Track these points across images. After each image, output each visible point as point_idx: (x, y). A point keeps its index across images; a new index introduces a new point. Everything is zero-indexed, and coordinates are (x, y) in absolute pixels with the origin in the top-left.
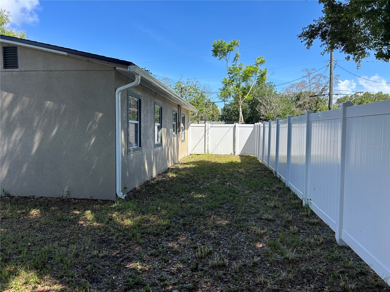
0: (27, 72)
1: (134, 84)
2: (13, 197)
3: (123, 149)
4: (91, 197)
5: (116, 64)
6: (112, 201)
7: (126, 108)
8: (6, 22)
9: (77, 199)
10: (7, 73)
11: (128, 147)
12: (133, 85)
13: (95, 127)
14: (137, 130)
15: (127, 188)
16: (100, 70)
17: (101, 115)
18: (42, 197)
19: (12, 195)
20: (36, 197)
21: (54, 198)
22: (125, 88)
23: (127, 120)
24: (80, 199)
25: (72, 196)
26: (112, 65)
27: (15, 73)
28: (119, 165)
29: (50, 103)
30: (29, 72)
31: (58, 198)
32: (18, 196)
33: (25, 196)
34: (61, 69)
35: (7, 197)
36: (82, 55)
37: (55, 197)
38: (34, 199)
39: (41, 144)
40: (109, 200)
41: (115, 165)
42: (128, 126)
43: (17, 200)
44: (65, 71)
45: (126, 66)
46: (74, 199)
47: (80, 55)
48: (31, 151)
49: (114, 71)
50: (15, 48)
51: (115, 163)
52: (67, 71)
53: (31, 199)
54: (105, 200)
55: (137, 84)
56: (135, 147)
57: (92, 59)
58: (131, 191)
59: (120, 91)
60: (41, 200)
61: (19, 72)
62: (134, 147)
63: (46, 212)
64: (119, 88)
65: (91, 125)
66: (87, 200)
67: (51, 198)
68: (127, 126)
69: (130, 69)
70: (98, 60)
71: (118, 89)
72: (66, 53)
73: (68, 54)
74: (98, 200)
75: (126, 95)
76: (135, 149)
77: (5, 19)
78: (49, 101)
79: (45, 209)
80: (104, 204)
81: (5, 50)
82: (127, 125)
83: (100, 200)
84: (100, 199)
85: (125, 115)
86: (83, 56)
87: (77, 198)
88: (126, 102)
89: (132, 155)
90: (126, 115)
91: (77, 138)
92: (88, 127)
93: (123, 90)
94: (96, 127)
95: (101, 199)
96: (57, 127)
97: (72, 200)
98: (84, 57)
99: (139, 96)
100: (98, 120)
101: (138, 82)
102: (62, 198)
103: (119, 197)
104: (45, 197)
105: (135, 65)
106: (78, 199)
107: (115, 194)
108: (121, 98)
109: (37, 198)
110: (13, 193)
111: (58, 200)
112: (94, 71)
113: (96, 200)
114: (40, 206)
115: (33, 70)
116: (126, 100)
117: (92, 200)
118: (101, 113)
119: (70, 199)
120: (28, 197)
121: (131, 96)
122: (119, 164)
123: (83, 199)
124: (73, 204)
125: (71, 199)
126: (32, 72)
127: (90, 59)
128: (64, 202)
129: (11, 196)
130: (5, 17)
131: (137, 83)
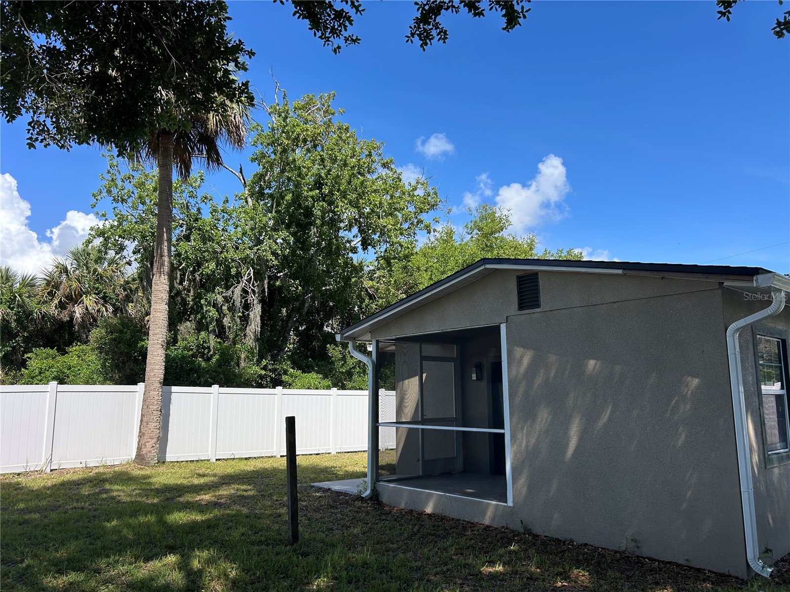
0: (554, 312)
1: (770, 313)
2: (538, 536)
3: (756, 458)
4: (687, 560)
5: (724, 277)
6: (737, 578)
7: (753, 363)
8: (506, 226)
9: (655, 560)
10: (524, 317)
11: (766, 452)
12: (767, 314)
13: (686, 408)
14: (783, 410)
15: (771, 551)
16: (689, 291)
17: (695, 382)
18: (586, 545)
19: (535, 533)
20: (575, 543)
21: (608, 550)
22: (748, 323)
23: (756, 389)
24: (663, 562)
25: (646, 552)
26: (714, 280)
27: (535, 315)
28: (749, 495)
29: (596, 365)
30: (557, 311)
31: (616, 552)
32: (545, 536)
33: (557, 536)
34: (612, 300)
35: (527, 536)
36: (650, 270)
37: (610, 548)
38: (572, 545)
39: (581, 440)
40: (730, 576)
41: (739, 494)
42: (761, 403)
43: (544, 543)
44: (620, 303)
45: (747, 278)
46: (650, 559)
47: (647, 270)
48: (563, 452)
49: (720, 290)
50: (535, 275)
51: (739, 490)
52: (622, 303)
53: (568, 544)
54: (721, 575)
55: (777, 310)
56: (782, 451)
57: (671, 274)
58: (783, 560)
59: (738, 329)
60: (586, 550)
61: (542, 314)
62: (778, 451)
63: (600, 579)
64: (734, 324)
65: (677, 402)
66: (678, 565)
67: (603, 549)
68: (759, 404)
69: (760, 281)
70: (683, 273)
71: (732, 325)
72: (620, 272)
73: (624, 272)
74: (703, 570)
75: (751, 334)
76: (782, 456)
77: (504, 221)
78: (592, 359)
79: (597, 572)
80: (721, 583)
81: (520, 281)
82: (757, 401)
83: (709, 571)
84: (708, 569)
85: (750, 379)
86: (653, 271)
87: (656, 558)
88: (752, 349)
89: (776, 471)
90: (753, 379)
91: (648, 429)
92: (670, 408)
93: (743, 327)
94: (688, 407)
95: (711, 569)
96: (610, 407)
97: (646, 560)
98: (655, 273)
99: (780, 332)
100: (690, 392)
101: (780, 305)
102: (624, 552)
103: (756, 571)
104: (592, 546)
105: (770, 272)
106: (659, 561)
107: (745, 562)
108: (739, 342)
109: (578, 546)
110: (537, 530)
111: (618, 555)
112: (676, 296)
113: (699, 570)
114: (588, 566)
115: (563, 307)
116: (751, 346)
117: (691, 568)
118: (696, 377)
119: (642, 557)
120: (561, 541)
121: (762, 335)
122: (749, 492)
123: (670, 563)
124: (651, 571)
125: (644, 558)
126: (562, 311)
127: (666, 274)
128: (631, 562)
129: (534, 535)
130: (504, 217)
131: (779, 308)
